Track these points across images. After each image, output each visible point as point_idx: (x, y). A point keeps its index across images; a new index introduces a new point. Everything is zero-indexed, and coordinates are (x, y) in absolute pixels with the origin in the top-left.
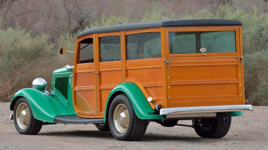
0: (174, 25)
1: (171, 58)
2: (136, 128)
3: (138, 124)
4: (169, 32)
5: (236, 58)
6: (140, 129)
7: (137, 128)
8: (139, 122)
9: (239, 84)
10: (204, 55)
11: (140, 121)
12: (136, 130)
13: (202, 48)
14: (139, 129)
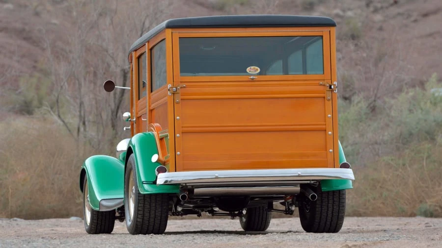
0: (191, 26)
1: (183, 83)
2: (144, 211)
3: (146, 203)
4: (179, 38)
5: (321, 85)
6: (153, 212)
7: (146, 210)
8: (148, 200)
9: (327, 131)
10: (253, 79)
11: (150, 198)
12: (144, 214)
13: (252, 67)
14: (149, 213)
